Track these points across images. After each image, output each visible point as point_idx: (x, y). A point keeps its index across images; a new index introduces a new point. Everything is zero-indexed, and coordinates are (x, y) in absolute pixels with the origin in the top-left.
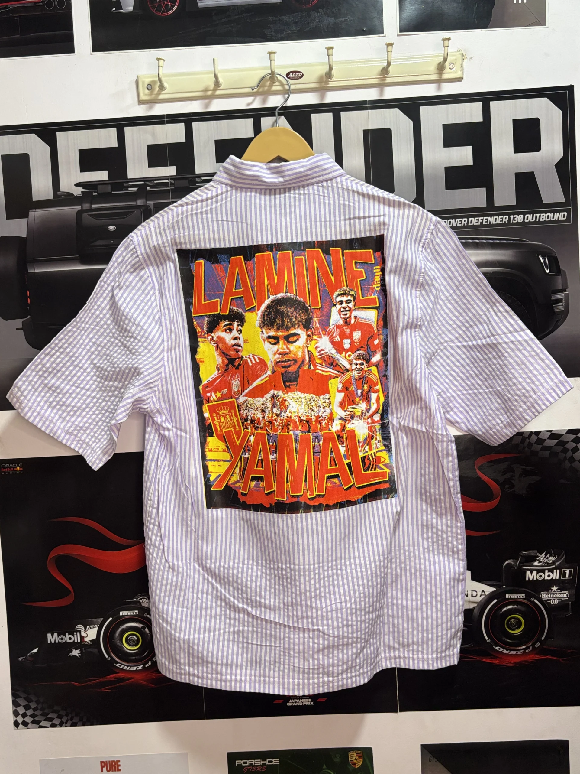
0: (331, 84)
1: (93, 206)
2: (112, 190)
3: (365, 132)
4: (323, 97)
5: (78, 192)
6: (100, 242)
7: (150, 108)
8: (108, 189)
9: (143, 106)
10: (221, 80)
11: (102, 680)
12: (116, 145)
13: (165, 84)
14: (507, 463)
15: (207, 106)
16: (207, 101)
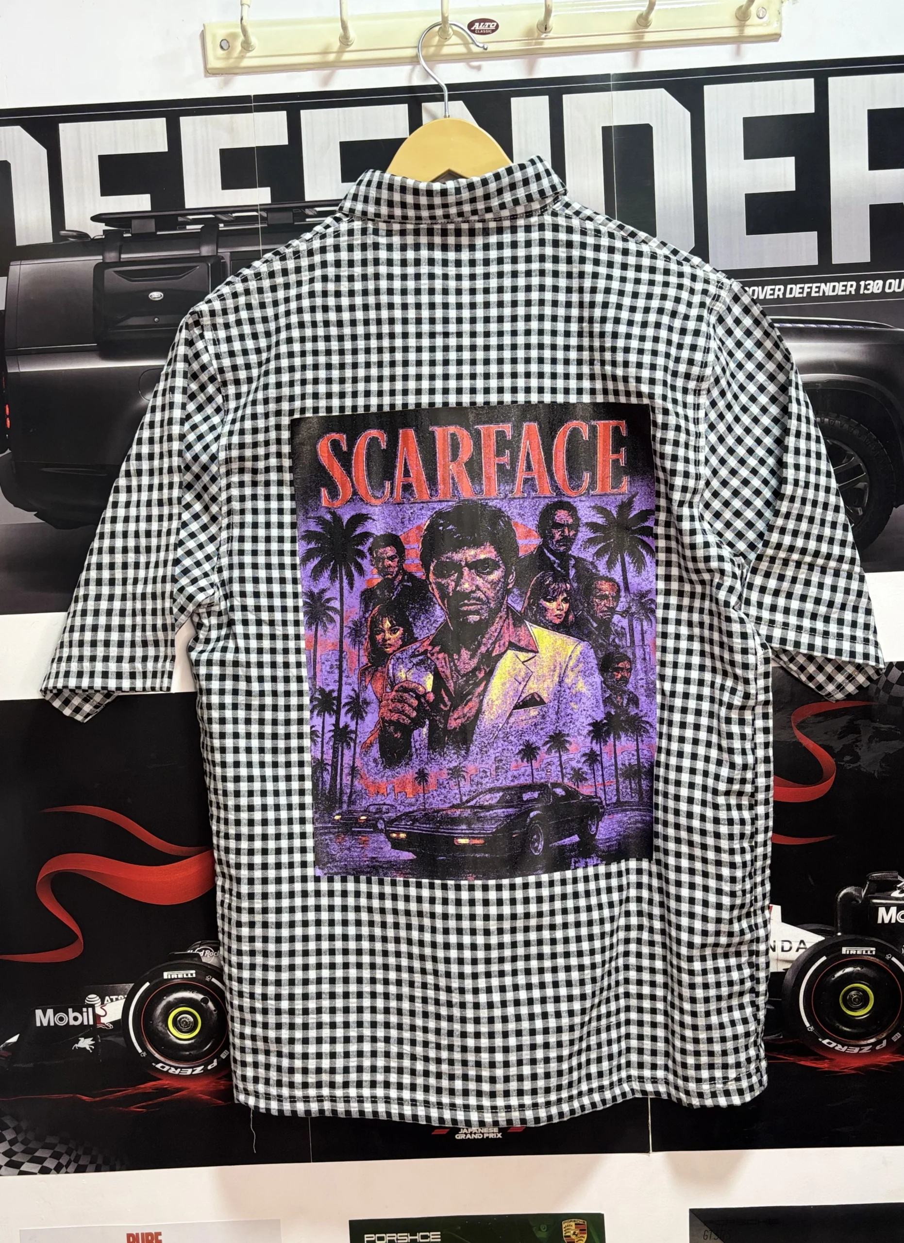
0: (547, 44)
1: (123, 256)
2: (158, 229)
3: (606, 131)
4: (531, 67)
5: (97, 230)
6: (134, 321)
7: (226, 83)
8: (151, 226)
9: (213, 80)
10: (352, 34)
11: (130, 1091)
12: (165, 149)
13: (253, 40)
14: (848, 718)
15: (327, 80)
16: (326, 72)
